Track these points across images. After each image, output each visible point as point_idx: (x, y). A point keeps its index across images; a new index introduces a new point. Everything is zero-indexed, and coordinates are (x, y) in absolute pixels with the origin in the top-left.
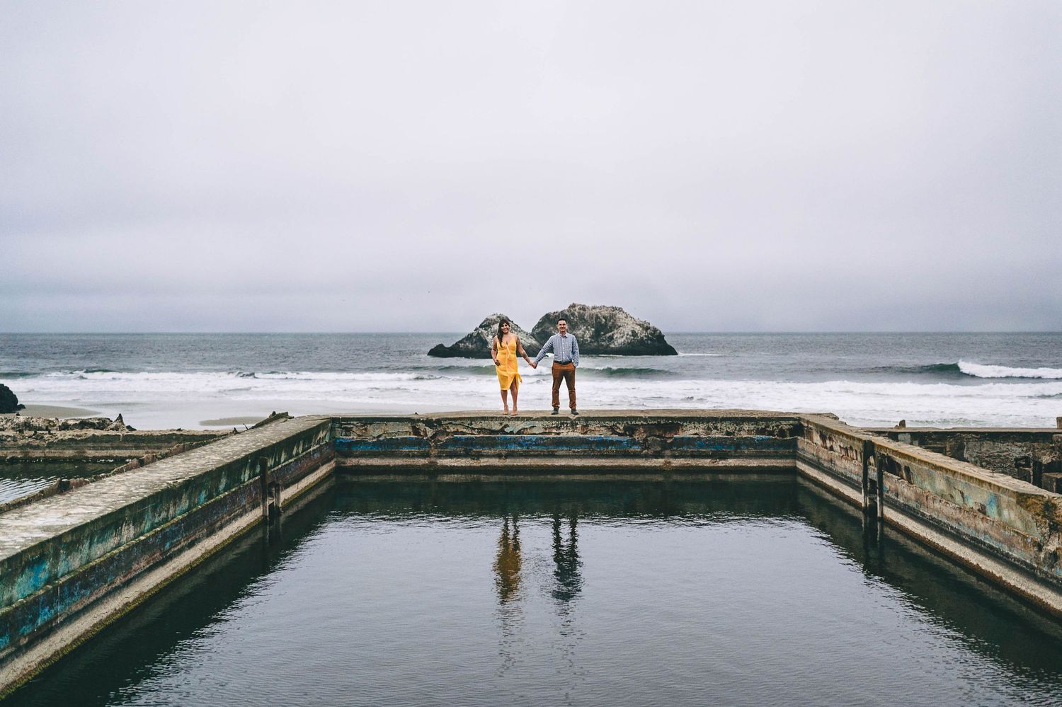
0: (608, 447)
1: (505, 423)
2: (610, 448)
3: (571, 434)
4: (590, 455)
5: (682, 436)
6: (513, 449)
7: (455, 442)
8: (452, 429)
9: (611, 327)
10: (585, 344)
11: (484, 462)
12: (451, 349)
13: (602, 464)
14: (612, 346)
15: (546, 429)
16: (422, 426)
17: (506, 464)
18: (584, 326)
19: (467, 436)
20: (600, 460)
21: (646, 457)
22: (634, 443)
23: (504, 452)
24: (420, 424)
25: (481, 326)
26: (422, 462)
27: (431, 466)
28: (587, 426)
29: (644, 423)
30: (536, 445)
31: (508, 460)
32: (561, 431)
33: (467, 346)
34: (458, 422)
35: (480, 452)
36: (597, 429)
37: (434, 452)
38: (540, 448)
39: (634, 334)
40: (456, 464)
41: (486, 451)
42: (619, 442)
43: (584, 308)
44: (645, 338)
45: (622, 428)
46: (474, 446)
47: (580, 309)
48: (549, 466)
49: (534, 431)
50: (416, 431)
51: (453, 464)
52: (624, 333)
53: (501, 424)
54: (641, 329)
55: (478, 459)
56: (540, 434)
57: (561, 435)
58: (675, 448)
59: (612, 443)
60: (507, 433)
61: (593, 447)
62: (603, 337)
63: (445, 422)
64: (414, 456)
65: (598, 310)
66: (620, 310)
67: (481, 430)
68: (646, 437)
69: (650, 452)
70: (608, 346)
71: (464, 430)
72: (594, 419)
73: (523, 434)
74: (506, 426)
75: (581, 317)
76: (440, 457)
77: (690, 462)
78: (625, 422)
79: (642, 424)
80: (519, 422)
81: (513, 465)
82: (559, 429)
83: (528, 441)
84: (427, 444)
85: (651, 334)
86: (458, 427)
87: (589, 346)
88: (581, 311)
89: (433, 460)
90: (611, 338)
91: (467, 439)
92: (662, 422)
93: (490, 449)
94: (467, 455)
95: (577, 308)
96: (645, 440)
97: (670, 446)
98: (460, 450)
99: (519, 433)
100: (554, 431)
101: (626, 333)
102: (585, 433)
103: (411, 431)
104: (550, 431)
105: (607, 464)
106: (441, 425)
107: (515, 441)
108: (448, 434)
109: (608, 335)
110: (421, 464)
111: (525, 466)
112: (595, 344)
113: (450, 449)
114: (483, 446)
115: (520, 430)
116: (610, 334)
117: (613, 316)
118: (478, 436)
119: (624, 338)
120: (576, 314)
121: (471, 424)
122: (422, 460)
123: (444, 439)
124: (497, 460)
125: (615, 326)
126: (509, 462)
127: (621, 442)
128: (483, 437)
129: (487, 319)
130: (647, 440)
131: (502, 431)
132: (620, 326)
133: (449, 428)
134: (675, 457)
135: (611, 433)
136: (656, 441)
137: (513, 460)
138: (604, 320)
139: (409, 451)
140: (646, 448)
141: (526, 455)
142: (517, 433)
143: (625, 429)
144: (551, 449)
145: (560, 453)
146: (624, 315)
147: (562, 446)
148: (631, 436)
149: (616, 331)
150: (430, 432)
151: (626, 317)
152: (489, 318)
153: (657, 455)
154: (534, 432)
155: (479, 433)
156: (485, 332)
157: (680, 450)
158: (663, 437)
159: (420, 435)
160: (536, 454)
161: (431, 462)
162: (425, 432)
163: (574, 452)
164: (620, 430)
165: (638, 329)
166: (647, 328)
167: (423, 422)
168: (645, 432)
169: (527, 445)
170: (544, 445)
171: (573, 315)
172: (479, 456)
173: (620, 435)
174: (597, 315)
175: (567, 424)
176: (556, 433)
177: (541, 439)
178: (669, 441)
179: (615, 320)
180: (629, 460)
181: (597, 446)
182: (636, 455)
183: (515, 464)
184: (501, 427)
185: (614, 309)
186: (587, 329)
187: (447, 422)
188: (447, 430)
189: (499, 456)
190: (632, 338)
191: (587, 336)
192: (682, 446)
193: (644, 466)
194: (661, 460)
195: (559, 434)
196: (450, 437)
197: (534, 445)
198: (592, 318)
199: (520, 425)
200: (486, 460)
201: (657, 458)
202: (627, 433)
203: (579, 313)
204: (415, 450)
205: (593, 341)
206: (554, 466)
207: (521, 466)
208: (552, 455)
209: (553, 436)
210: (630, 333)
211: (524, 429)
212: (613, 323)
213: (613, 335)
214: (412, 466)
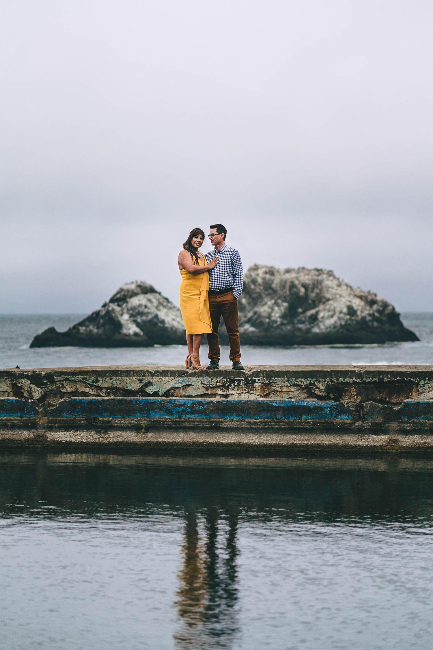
0: (301, 415)
1: (147, 379)
2: (304, 417)
3: (245, 397)
4: (273, 429)
5: (417, 401)
6: (157, 417)
7: (73, 406)
8: (69, 389)
9: (314, 301)
10: (272, 327)
11: (114, 437)
12: (65, 334)
13: (291, 442)
14: (316, 330)
15: (207, 389)
16: (25, 383)
17: (147, 439)
18: (272, 299)
19: (91, 398)
20: (289, 436)
21: (360, 431)
22: (342, 410)
23: (144, 423)
24: (23, 380)
25: (112, 301)
26: (25, 435)
27: (36, 441)
28: (269, 384)
29: (358, 381)
30: (192, 412)
31: (150, 435)
32: (230, 392)
33: (91, 331)
34: (78, 378)
35: (109, 422)
36: (285, 389)
37: (42, 421)
38: (198, 417)
39: (351, 311)
40: (73, 440)
41: (118, 421)
42: (318, 410)
43: (271, 272)
44: (369, 318)
45: (323, 388)
46: (100, 413)
47: (266, 273)
48: (209, 444)
49: (190, 391)
50: (17, 391)
51: (69, 439)
52: (334, 310)
53: (141, 381)
54: (362, 303)
55: (106, 432)
56: (198, 396)
57: (230, 399)
58: (406, 419)
59: (307, 410)
60: (149, 395)
61: (278, 416)
62: (302, 317)
63: (59, 378)
64: (13, 427)
65: (293, 275)
66: (330, 274)
67: (111, 390)
68: (361, 402)
69: (367, 425)
70: (309, 331)
71: (87, 390)
72: (280, 374)
73: (174, 396)
74: (148, 384)
75: (268, 286)
76: (51, 428)
77: (428, 441)
78: (328, 379)
79: (354, 382)
80: (167, 379)
81: (158, 442)
82: (227, 388)
83: (180, 406)
84: (32, 408)
85: (378, 311)
86: (78, 386)
87: (278, 331)
88: (268, 276)
89: (40, 432)
90: (314, 319)
91: (90, 402)
92: (386, 379)
93: (124, 418)
94: (89, 426)
95: (261, 272)
96: (360, 407)
97: (398, 416)
98: (80, 418)
99: (167, 394)
100: (220, 392)
101: (338, 309)
102: (267, 396)
103: (10, 390)
104: (213, 392)
105: (299, 442)
106: (52, 382)
107: (162, 407)
108: (63, 395)
109: (310, 313)
110: (23, 438)
111: (175, 444)
112: (289, 327)
113: (66, 417)
114: (113, 413)
115: (168, 391)
116: (313, 311)
117: (317, 284)
118: (107, 398)
119: (335, 318)
120: (260, 280)
121: (97, 381)
122: (24, 433)
123: (57, 402)
124: (134, 434)
125: (321, 300)
126: (151, 437)
127: (321, 409)
128: (113, 400)
129: (121, 290)
130: (362, 407)
131: (142, 391)
132: (328, 300)
133: (64, 387)
134: (405, 433)
135: (306, 395)
136: (376, 407)
137: (157, 434)
138: (303, 290)
139: (7, 420)
140: (360, 418)
141: (177, 428)
142: (165, 394)
143: (328, 389)
144: (215, 418)
145: (228, 425)
146: (335, 282)
147: (232, 415)
148: (336, 400)
149: (321, 307)
150: (37, 393)
151: (339, 285)
152: (126, 287)
153: (377, 430)
154: (190, 393)
155: (108, 394)
156: (118, 309)
157: (414, 423)
158: (387, 403)
159: (23, 396)
160: (192, 425)
161: (38, 436)
162: (30, 392)
163: (249, 423)
164: (321, 391)
165: (357, 304)
166: (372, 303)
167: (27, 377)
168: (359, 394)
169: (178, 412)
170: (203, 412)
171: (254, 282)
172: (107, 428)
173: (320, 398)
174: (292, 283)
175: (240, 381)
176: (222, 396)
177: (200, 403)
178: (396, 408)
179: (321, 290)
180: (332, 437)
181: (285, 415)
182: (344, 430)
183: (160, 440)
184: (140, 385)
185: (319, 271)
186: (276, 304)
187: (63, 377)
188: (63, 390)
189: (137, 428)
190: (348, 317)
191: (276, 315)
192: (418, 416)
193: (356, 446)
194: (384, 438)
195: (226, 396)
196: (66, 399)
197: (189, 413)
198: (284, 287)
199: (169, 383)
200: (117, 433)
201: (376, 433)
202: (332, 396)
203: (264, 279)
204: (15, 418)
205: (285, 322)
206: (217, 444)
207: (169, 443)
208: (216, 428)
209: (218, 399)
210: (345, 310)
211: (175, 389)
212: (318, 295)
213: (317, 313)
214: (11, 441)
